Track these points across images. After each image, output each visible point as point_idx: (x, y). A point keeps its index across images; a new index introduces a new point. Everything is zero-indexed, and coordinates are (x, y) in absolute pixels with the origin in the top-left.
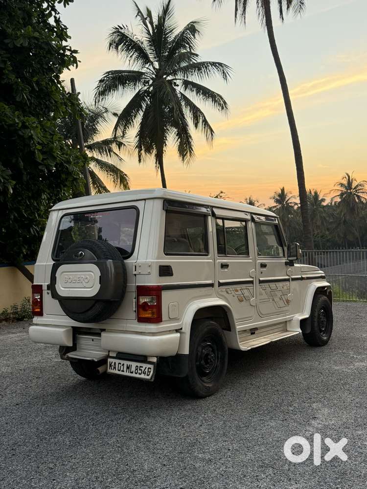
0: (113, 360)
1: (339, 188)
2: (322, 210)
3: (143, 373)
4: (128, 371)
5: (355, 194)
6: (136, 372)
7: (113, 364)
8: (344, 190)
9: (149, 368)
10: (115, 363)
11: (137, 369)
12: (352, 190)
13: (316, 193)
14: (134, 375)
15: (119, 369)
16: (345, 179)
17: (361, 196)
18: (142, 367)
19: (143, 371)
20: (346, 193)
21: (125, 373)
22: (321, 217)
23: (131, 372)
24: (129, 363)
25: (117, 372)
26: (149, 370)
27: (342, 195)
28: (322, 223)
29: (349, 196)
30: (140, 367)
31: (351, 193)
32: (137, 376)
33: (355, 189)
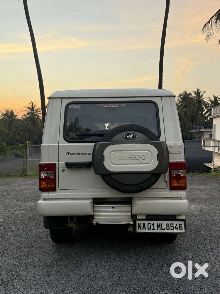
0: (142, 222)
1: (27, 109)
2: (16, 122)
3: (175, 228)
4: (159, 229)
5: (36, 114)
6: (168, 228)
7: (142, 225)
8: (30, 111)
9: (180, 224)
10: (144, 224)
11: (169, 227)
12: (34, 112)
13: (12, 111)
14: (166, 231)
15: (149, 228)
16: (30, 104)
17: (39, 115)
18: (173, 224)
19: (174, 227)
20: (30, 113)
21: (156, 231)
22: (15, 126)
23: (162, 229)
24: (159, 222)
25: (147, 231)
26: (181, 226)
27: (28, 114)
28: (16, 130)
29: (33, 115)
30: (171, 224)
31: (34, 113)
32: (170, 231)
33: (36, 111)
